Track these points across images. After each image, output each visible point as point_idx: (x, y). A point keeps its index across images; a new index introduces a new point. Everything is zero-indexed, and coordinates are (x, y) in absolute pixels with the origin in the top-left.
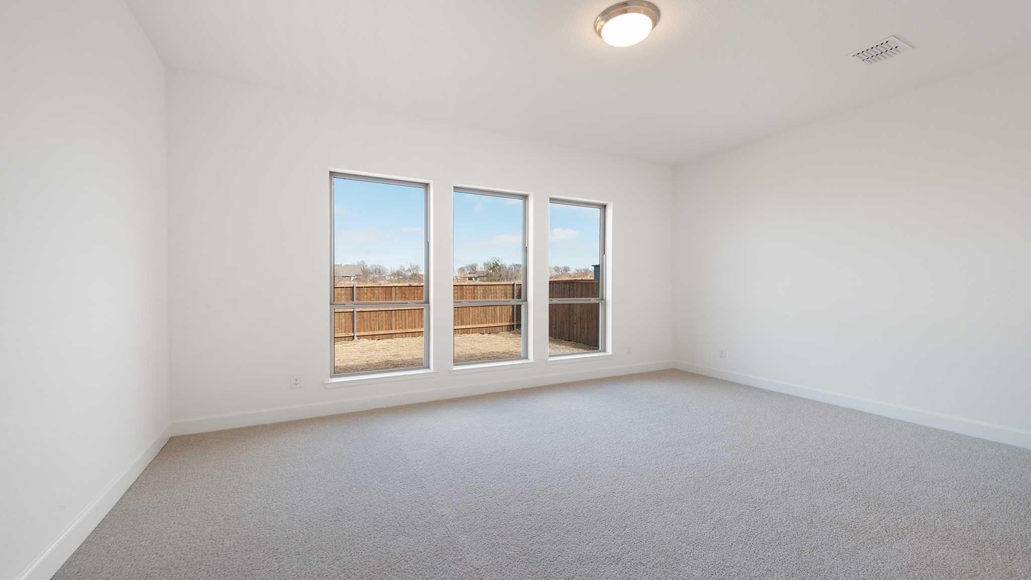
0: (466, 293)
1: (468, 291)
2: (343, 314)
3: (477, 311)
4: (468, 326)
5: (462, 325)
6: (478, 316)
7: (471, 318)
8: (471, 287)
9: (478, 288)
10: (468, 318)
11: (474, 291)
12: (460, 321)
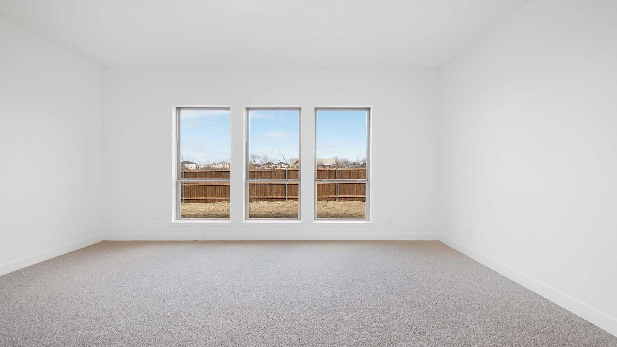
0: (352, 175)
1: (354, 174)
2: (281, 185)
3: (360, 187)
4: (354, 196)
5: (349, 195)
6: (361, 190)
7: (356, 190)
8: (356, 171)
9: (361, 172)
10: (354, 191)
11: (358, 173)
12: (348, 192)
